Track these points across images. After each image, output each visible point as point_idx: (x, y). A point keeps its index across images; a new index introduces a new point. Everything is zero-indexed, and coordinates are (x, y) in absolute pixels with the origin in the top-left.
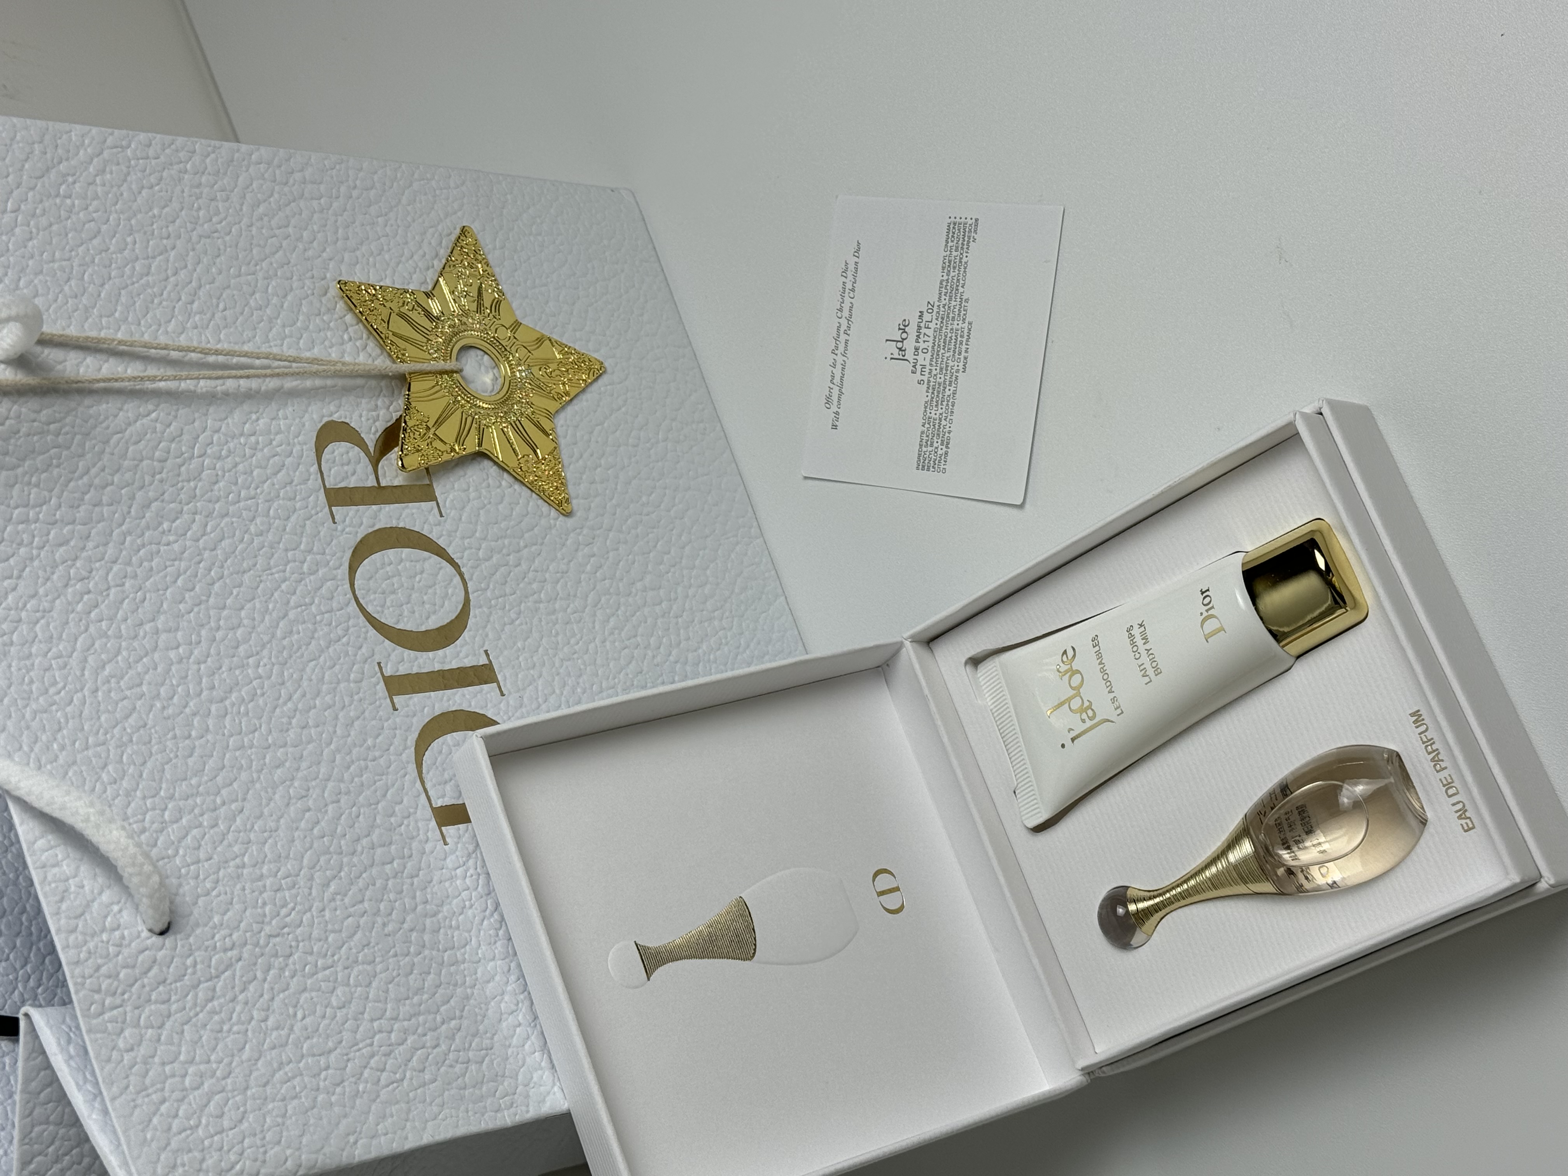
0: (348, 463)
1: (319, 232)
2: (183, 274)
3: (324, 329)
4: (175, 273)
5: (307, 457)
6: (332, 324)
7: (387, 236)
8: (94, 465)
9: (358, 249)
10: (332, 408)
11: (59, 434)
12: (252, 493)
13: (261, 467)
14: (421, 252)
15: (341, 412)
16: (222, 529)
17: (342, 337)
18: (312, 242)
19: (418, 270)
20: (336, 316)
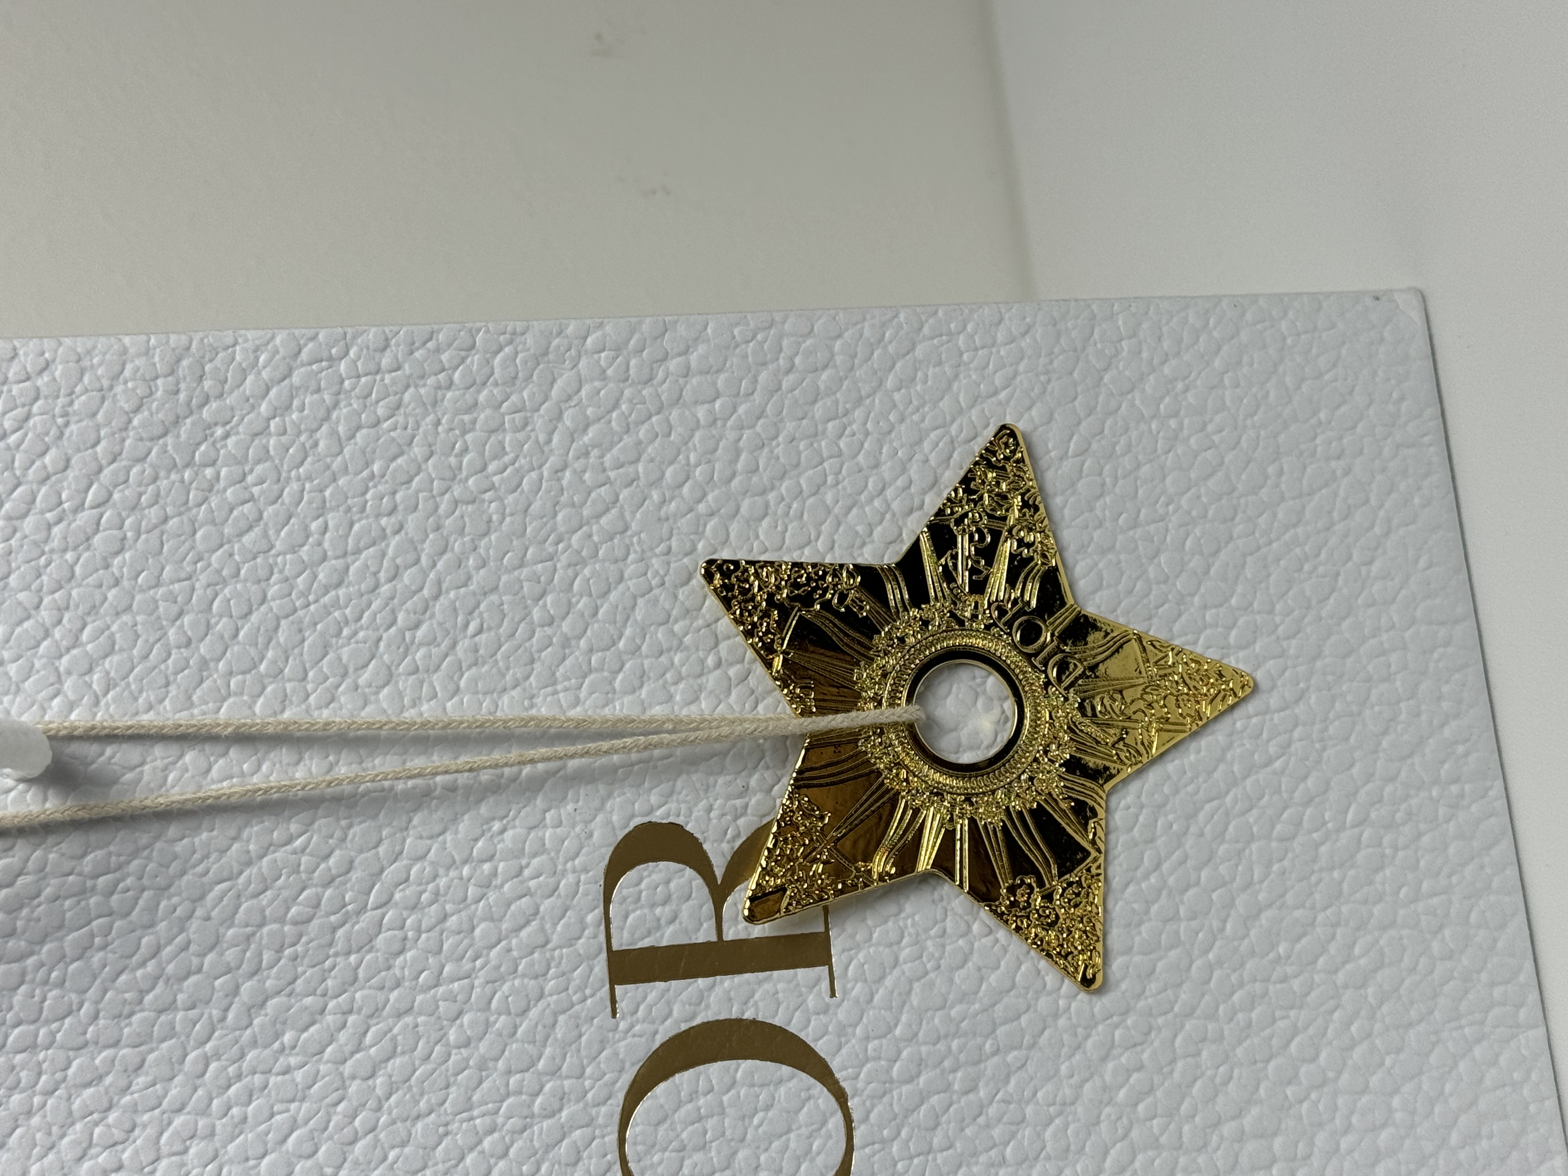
0: (666, 901)
1: (697, 465)
2: (407, 577)
3: (669, 650)
4: (395, 576)
5: (586, 894)
6: (687, 640)
7: (840, 454)
8: (170, 941)
9: (773, 488)
10: (654, 799)
11: (112, 893)
12: (466, 966)
13: (492, 920)
14: (900, 483)
15: (672, 806)
16: (394, 1039)
17: (702, 661)
18: (681, 486)
19: (888, 516)
20: (700, 622)
